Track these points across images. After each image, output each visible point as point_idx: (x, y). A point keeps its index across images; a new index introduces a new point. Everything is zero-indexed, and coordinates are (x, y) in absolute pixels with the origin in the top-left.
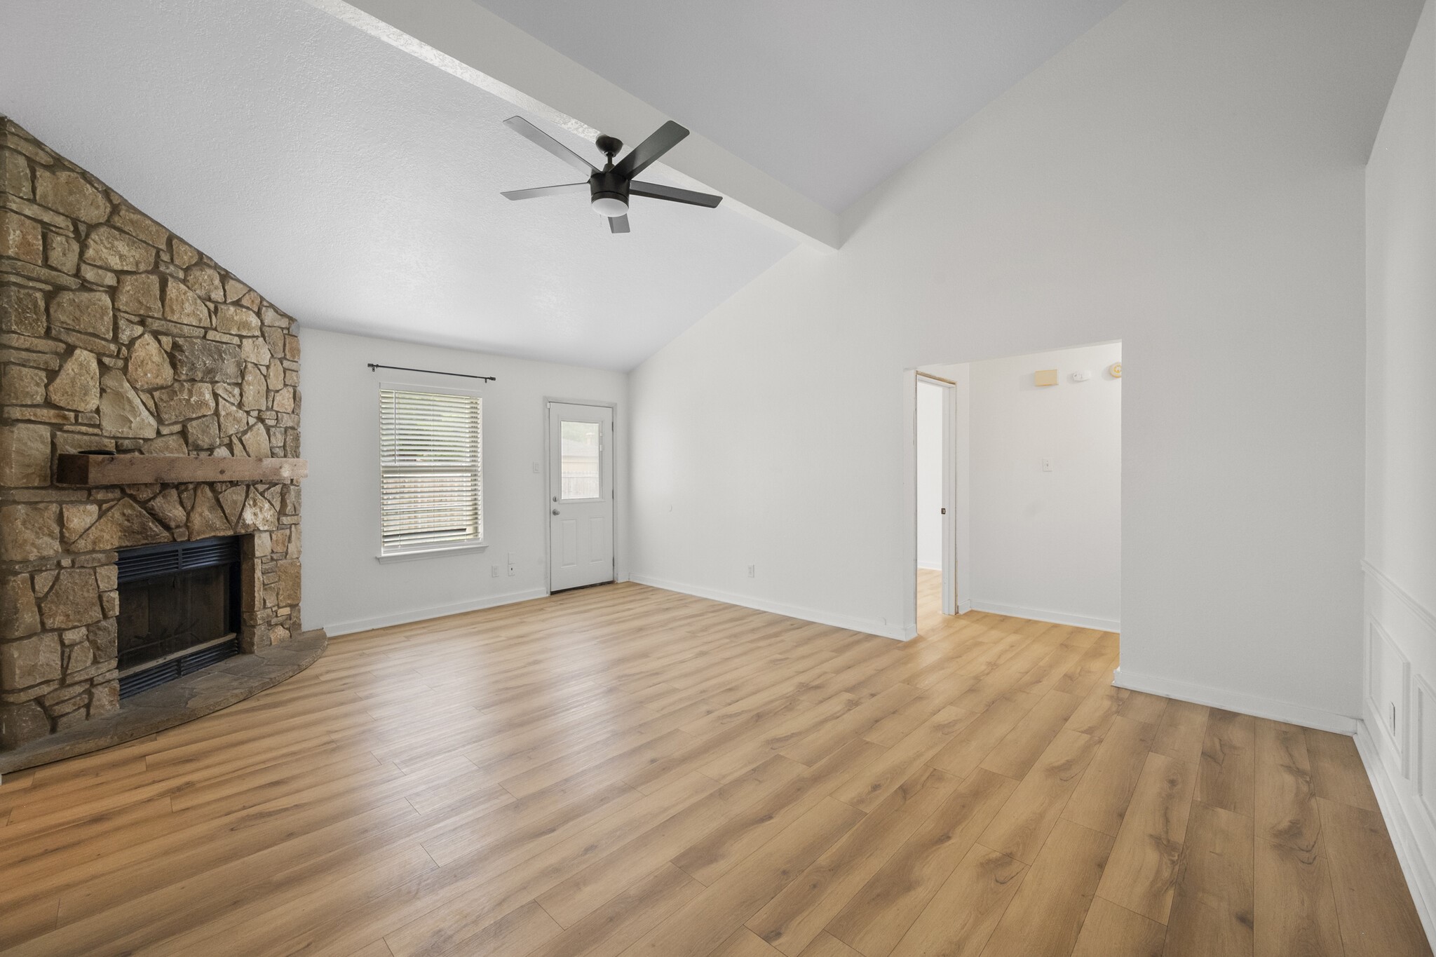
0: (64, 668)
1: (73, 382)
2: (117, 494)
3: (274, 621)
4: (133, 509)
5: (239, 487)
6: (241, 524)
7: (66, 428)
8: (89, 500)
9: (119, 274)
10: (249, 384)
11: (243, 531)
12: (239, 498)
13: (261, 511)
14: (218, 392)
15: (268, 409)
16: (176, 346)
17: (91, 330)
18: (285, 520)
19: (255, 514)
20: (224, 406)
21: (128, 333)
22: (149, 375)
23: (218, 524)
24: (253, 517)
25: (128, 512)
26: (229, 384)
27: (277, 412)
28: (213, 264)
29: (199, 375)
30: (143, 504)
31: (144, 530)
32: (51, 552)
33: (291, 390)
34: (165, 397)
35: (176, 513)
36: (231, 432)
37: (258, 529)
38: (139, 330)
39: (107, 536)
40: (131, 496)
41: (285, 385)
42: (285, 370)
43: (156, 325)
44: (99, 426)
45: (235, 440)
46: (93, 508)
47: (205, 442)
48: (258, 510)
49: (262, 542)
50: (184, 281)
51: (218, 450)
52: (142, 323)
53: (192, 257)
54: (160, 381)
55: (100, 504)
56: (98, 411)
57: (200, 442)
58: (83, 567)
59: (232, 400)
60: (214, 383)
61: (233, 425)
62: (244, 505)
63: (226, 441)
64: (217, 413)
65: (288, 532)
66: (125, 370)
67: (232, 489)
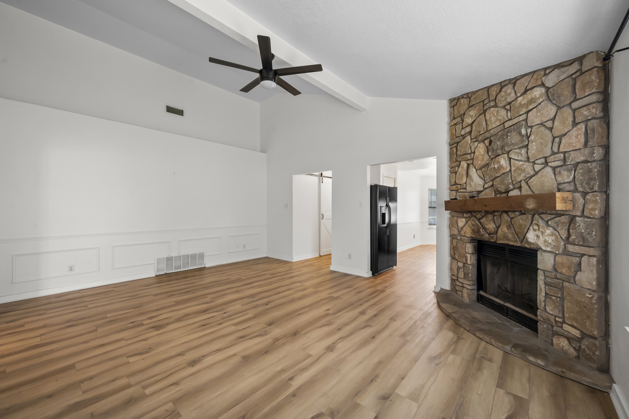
0: (458, 274)
1: (460, 174)
2: (469, 215)
3: (555, 328)
4: (475, 221)
5: (524, 216)
6: (525, 241)
7: (459, 191)
8: (463, 217)
9: (471, 125)
10: (532, 142)
11: (527, 246)
12: (525, 223)
13: (542, 235)
14: (511, 157)
15: (554, 153)
16: (491, 142)
17: (464, 153)
18: (571, 248)
19: (538, 236)
20: (514, 164)
21: (473, 147)
22: (479, 162)
23: (510, 236)
24: (535, 238)
25: (473, 223)
26: (520, 148)
27: (565, 153)
28: (507, 82)
29: (499, 152)
30: (479, 220)
31: (478, 232)
32: (455, 233)
33: (582, 126)
34: (486, 170)
35: (491, 226)
36: (519, 180)
37: (541, 248)
38: (476, 144)
39: (468, 232)
40: (475, 217)
41: (575, 124)
42: (574, 111)
43: (480, 138)
44: (465, 189)
45: (523, 184)
46: (464, 220)
47: (502, 188)
48: (540, 234)
49: (543, 259)
50: (496, 106)
51: (511, 192)
52: (477, 141)
53: (497, 90)
54: (484, 163)
55: (466, 218)
56: (466, 183)
57: (499, 189)
58: (462, 241)
59: (520, 158)
60: (508, 153)
61: (520, 174)
62: (529, 229)
63: (517, 186)
64: (510, 170)
65: (576, 260)
66: (473, 164)
67: (519, 217)
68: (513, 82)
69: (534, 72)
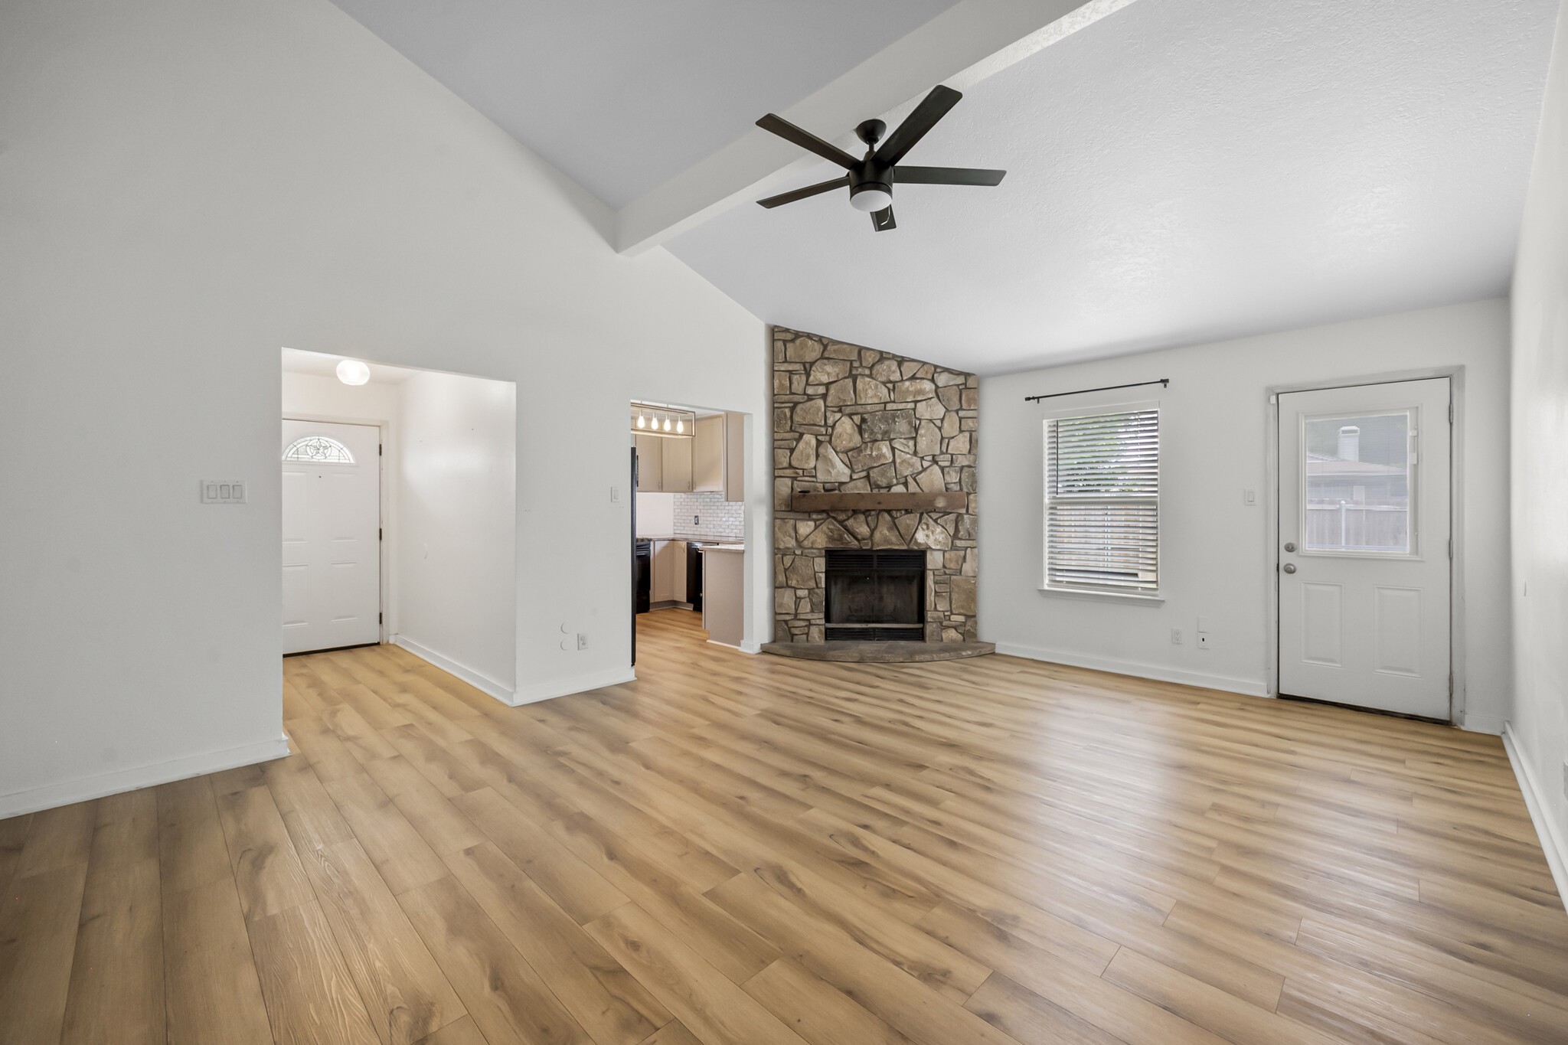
0: (796, 610)
1: (802, 453)
2: (824, 516)
3: (945, 623)
4: (834, 525)
5: (912, 515)
6: (913, 542)
7: (798, 479)
8: (810, 519)
9: (828, 385)
10: (922, 436)
11: (916, 548)
12: (912, 522)
13: (933, 533)
14: (895, 446)
15: (942, 453)
16: (863, 420)
17: (812, 422)
18: (958, 543)
19: (927, 536)
20: (900, 455)
21: (831, 419)
22: (844, 442)
23: (894, 539)
24: (925, 538)
25: (831, 527)
26: (905, 439)
27: (952, 455)
28: (891, 356)
29: (879, 437)
30: (841, 522)
31: (841, 539)
32: (790, 546)
33: (967, 434)
34: (855, 455)
35: (863, 530)
36: (905, 474)
37: (930, 548)
38: (838, 415)
39: (819, 540)
40: (834, 518)
41: (961, 431)
42: (961, 419)
43: (848, 410)
44: (815, 477)
45: (910, 480)
46: (812, 524)
47: (883, 482)
48: (930, 533)
49: (934, 558)
50: (870, 376)
51: (894, 487)
52: (840, 411)
53: (875, 357)
54: (852, 445)
55: (815, 521)
56: (815, 468)
57: (879, 483)
58: (807, 556)
59: (907, 450)
60: (891, 440)
61: (908, 469)
62: (917, 529)
63: (903, 480)
64: (894, 461)
65: (962, 553)
66: (830, 442)
67: (906, 516)
68: (901, 361)
69: (924, 363)
